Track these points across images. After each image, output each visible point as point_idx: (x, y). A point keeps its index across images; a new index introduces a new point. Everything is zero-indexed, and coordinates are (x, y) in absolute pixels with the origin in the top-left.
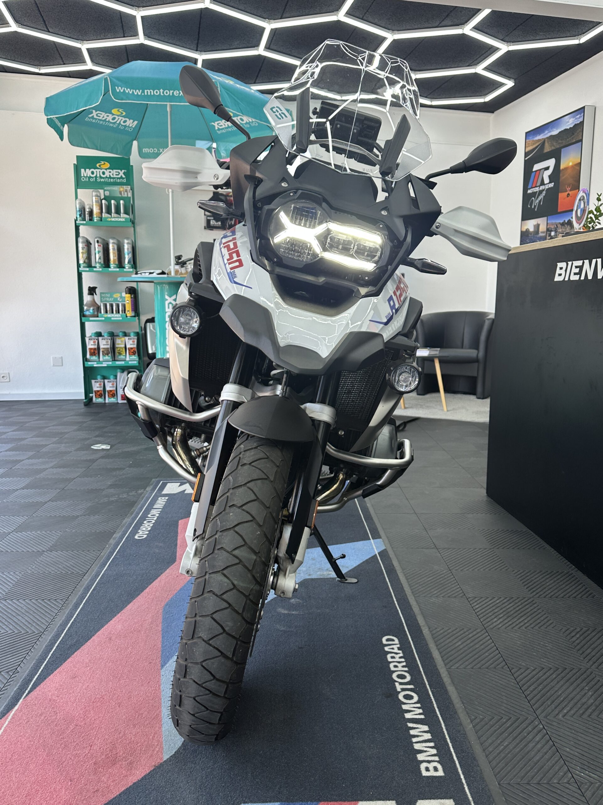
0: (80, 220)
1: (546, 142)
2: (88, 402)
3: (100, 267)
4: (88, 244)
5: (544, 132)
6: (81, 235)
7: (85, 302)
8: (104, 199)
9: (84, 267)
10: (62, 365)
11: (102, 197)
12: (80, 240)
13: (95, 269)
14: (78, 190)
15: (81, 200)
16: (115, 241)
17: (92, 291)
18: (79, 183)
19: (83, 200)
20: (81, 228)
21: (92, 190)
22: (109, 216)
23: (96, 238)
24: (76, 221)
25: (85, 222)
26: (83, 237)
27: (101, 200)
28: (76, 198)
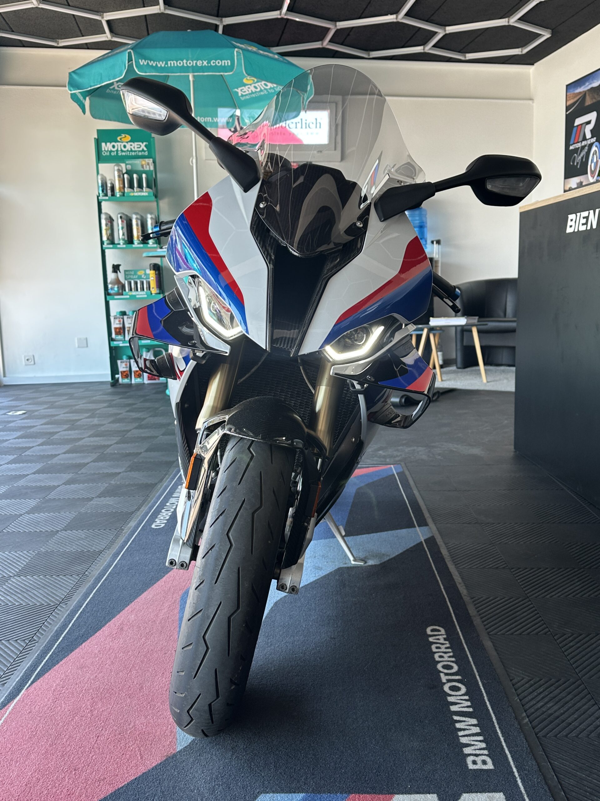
0: (103, 196)
1: (587, 95)
2: (115, 383)
3: (124, 244)
4: (110, 220)
5: (584, 84)
6: (103, 211)
7: (109, 280)
8: (126, 173)
9: (108, 244)
10: (87, 346)
11: (124, 171)
12: (103, 216)
13: (118, 246)
14: (100, 165)
15: (102, 175)
16: (139, 217)
17: (116, 268)
18: (100, 158)
19: (105, 175)
20: (103, 204)
21: (114, 164)
22: (132, 190)
23: (119, 214)
24: (98, 197)
25: (107, 198)
26: (106, 214)
27: (123, 175)
28: (98, 173)
